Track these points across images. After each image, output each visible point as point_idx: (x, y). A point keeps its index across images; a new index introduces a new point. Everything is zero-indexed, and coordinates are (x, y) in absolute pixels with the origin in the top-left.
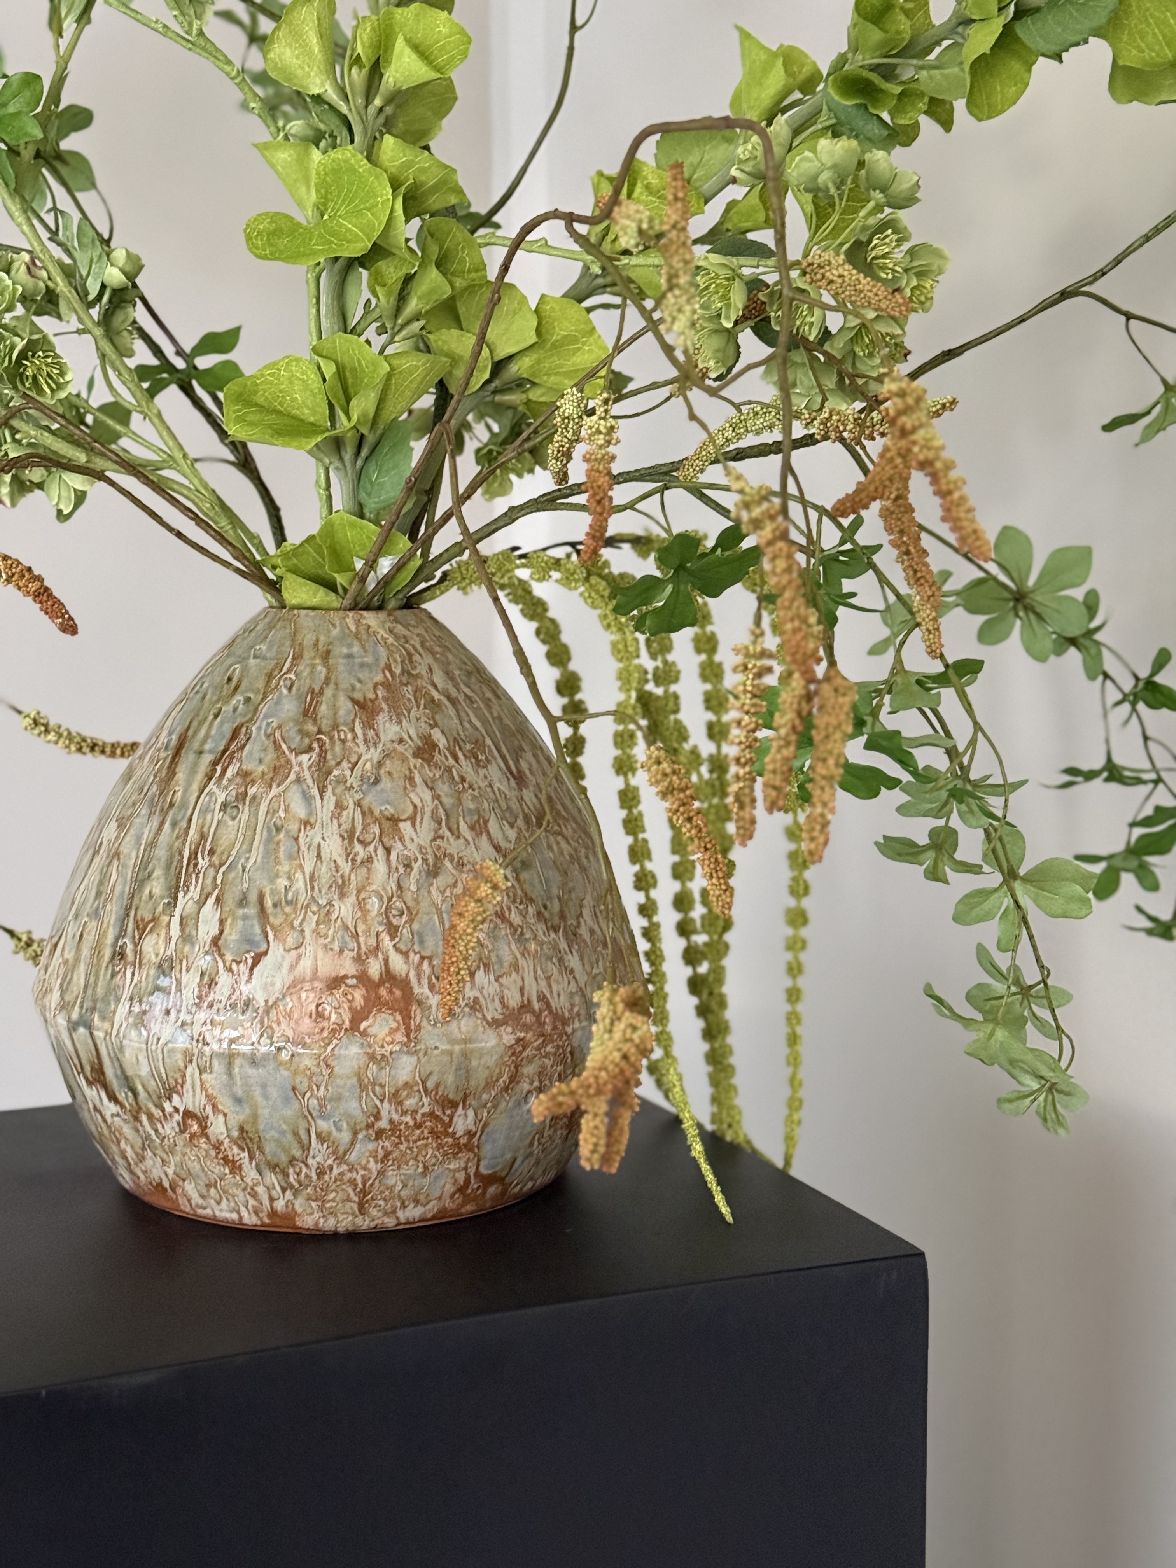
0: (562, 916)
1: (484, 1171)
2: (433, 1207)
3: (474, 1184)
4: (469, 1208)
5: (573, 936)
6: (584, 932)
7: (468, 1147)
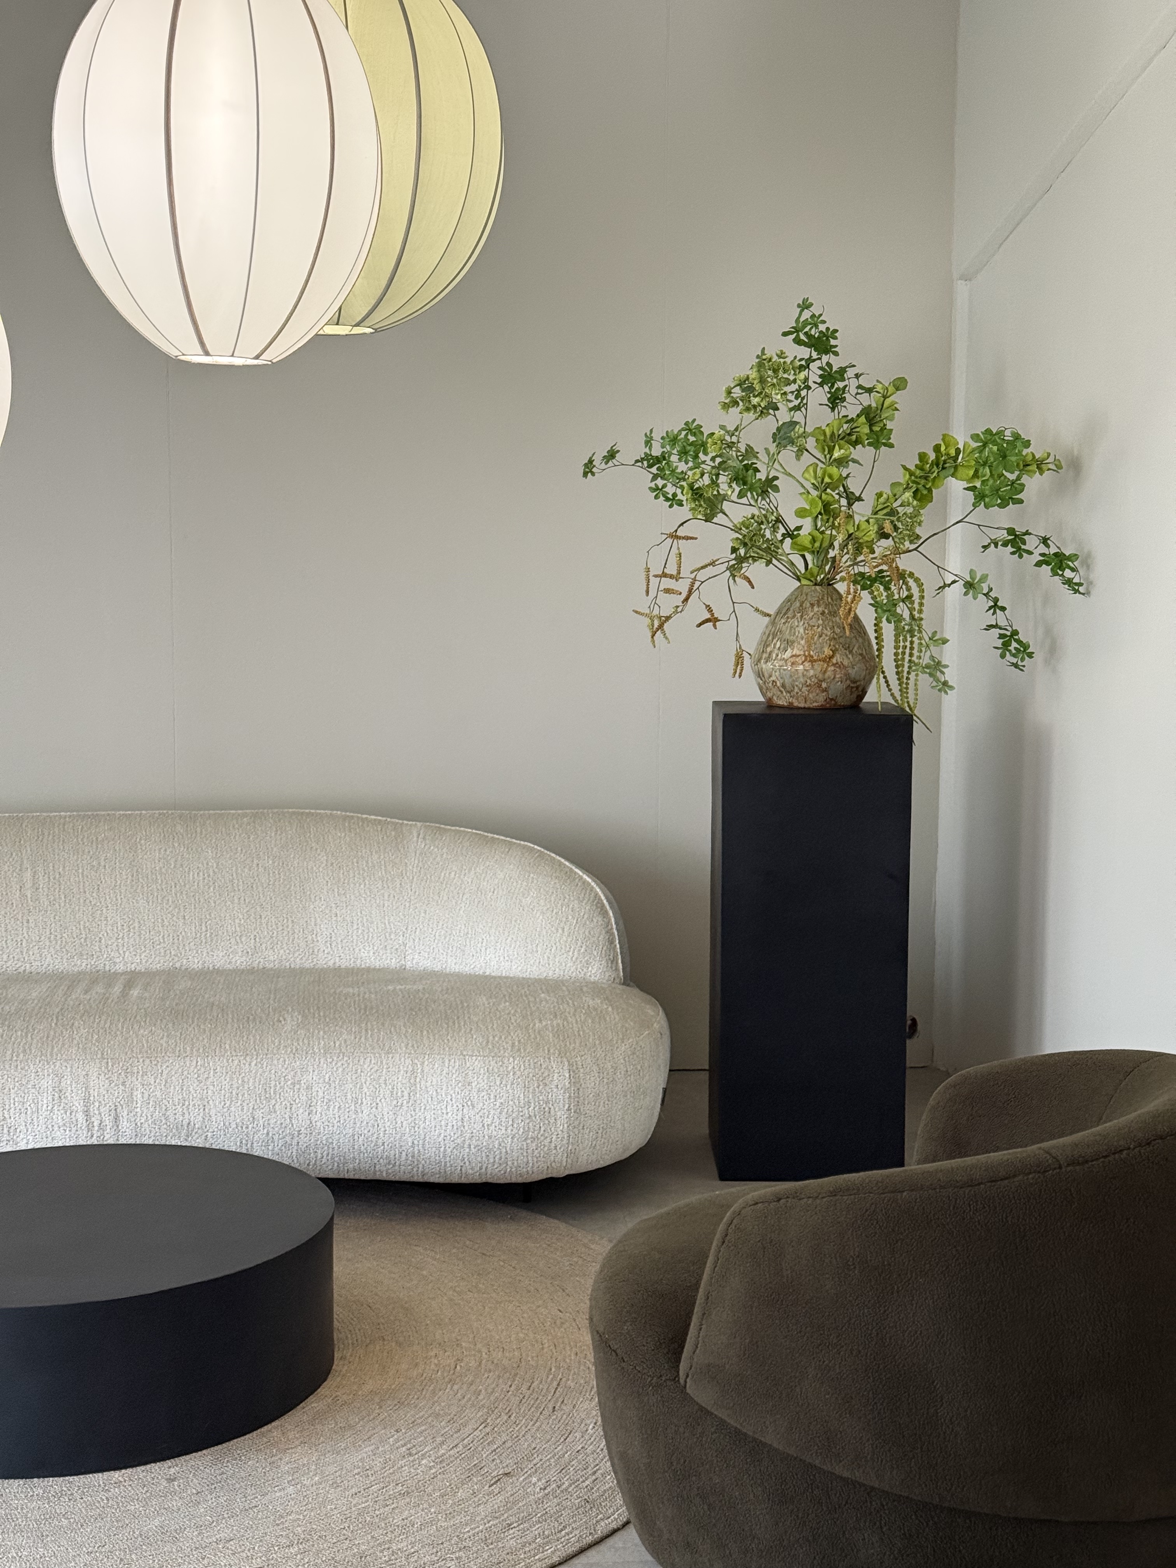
0: (849, 647)
1: (830, 697)
2: (820, 704)
3: (828, 700)
4: (828, 705)
5: (851, 652)
6: (854, 651)
7: (826, 691)
